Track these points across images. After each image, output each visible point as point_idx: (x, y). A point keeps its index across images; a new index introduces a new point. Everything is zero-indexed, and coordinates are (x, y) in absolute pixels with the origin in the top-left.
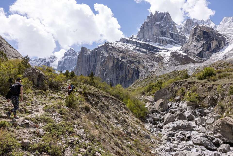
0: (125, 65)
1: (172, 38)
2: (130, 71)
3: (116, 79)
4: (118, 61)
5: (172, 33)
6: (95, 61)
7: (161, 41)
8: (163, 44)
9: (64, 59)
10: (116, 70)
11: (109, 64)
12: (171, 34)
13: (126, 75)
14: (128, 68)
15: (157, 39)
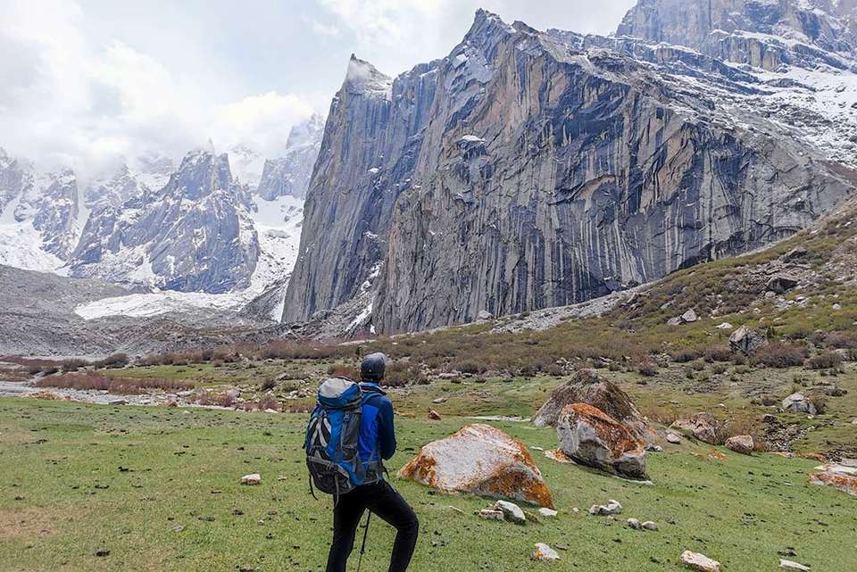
0: (629, 106)
1: (814, 39)
2: (673, 148)
3: (561, 198)
4: (572, 86)
5: (814, 16)
6: (412, 128)
7: (756, 50)
8: (766, 63)
9: (287, 152)
10: (558, 143)
11: (504, 113)
12: (804, 20)
13: (636, 177)
14: (656, 124)
15: (733, 43)
